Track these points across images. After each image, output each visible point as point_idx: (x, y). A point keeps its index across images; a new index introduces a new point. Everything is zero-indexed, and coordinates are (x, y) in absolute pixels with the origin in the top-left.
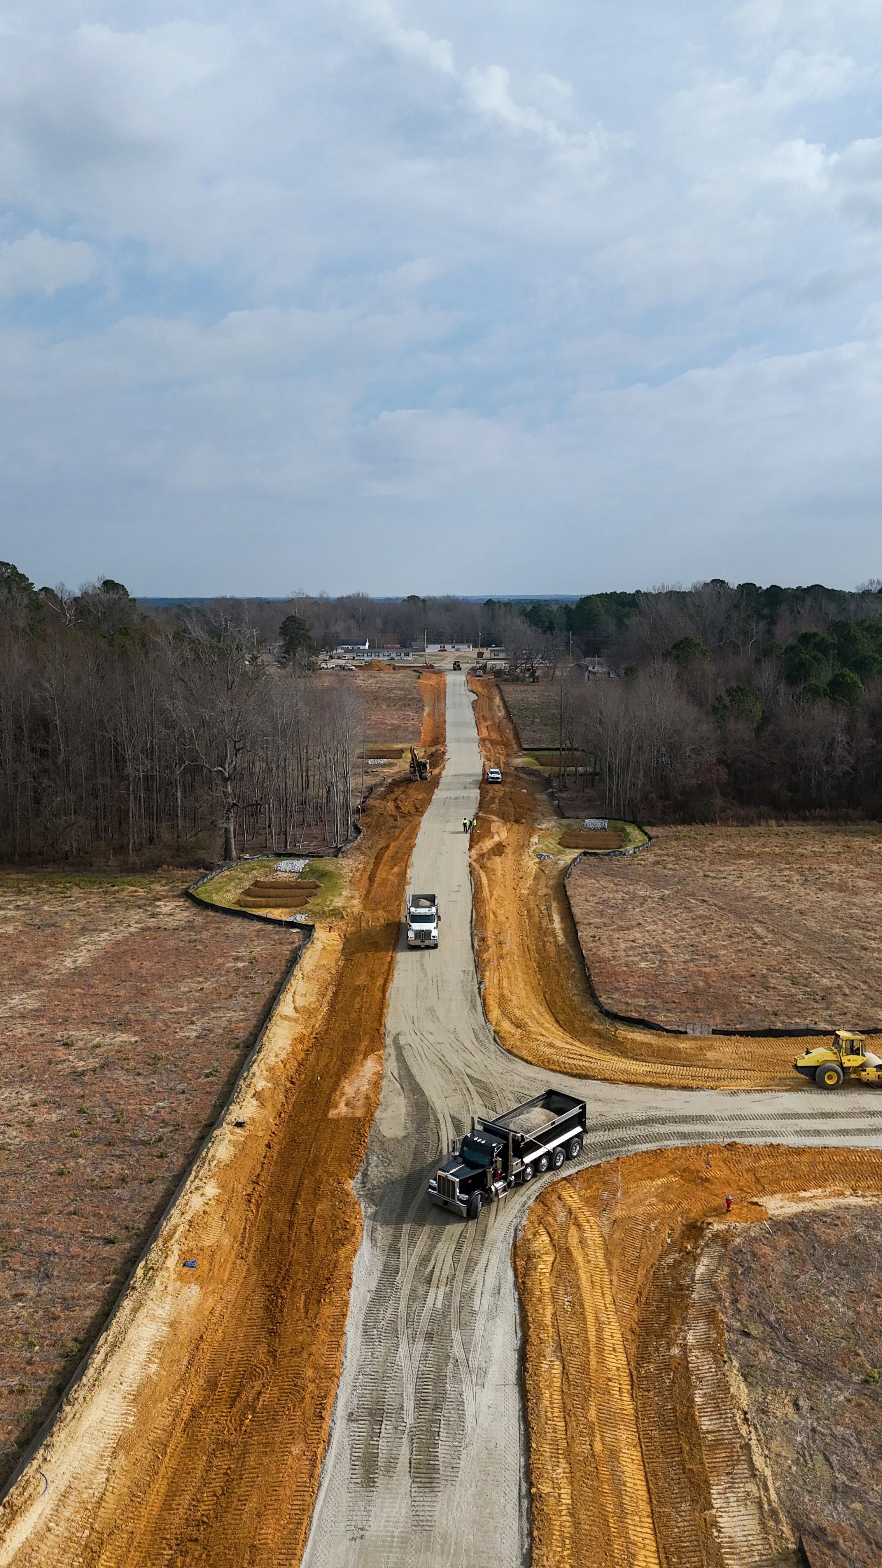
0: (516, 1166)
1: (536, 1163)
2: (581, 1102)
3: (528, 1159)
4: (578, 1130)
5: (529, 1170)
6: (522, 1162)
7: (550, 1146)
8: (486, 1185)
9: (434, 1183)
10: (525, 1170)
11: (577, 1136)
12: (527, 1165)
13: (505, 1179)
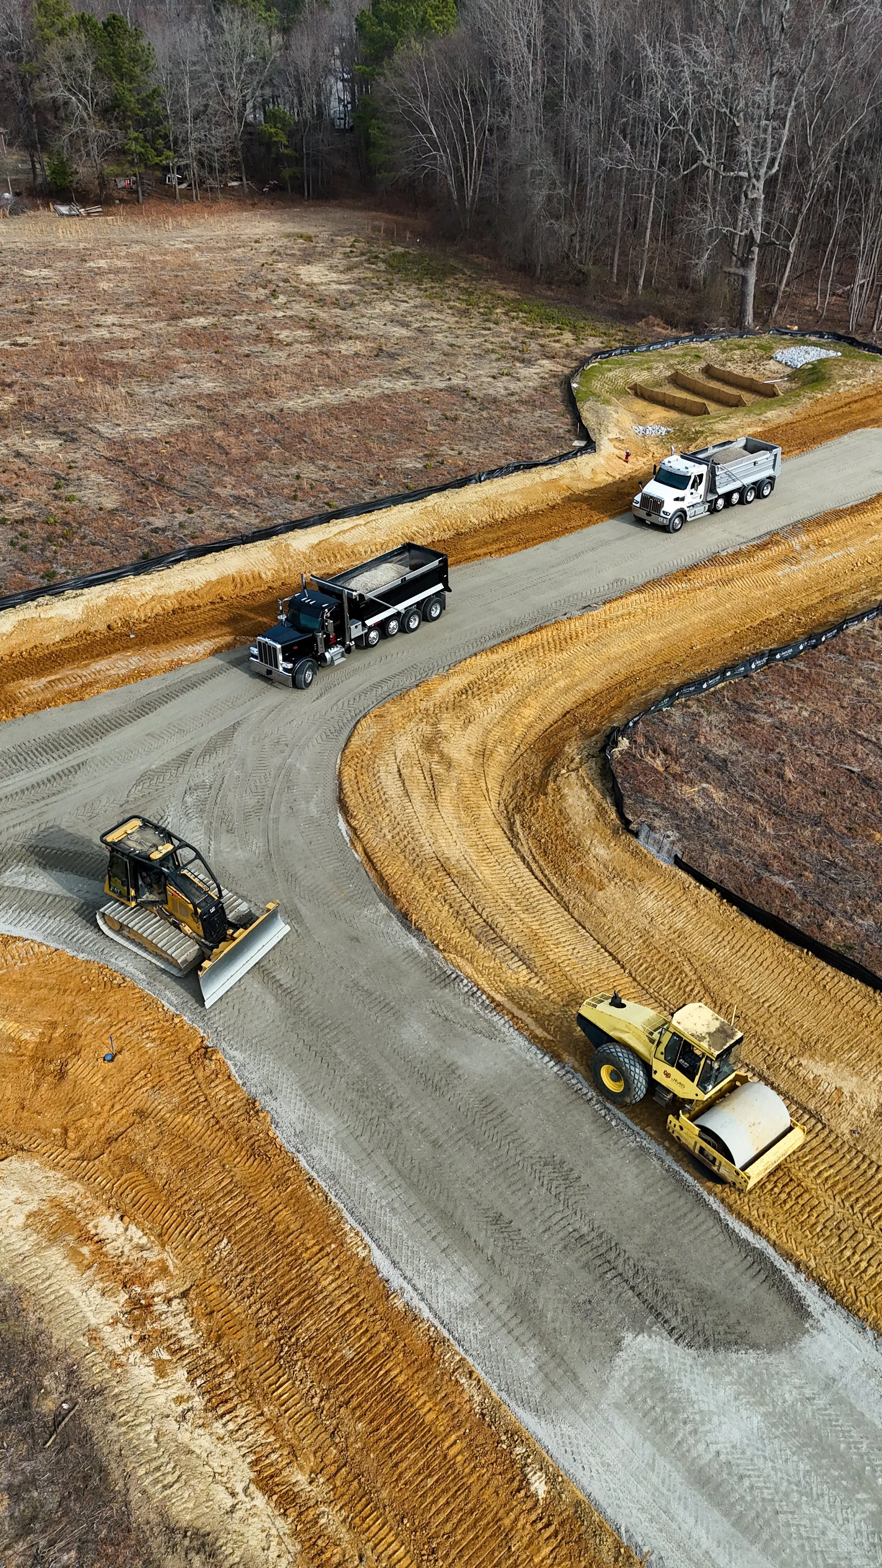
0: (356, 630)
1: (382, 627)
2: (441, 555)
3: (370, 622)
4: (440, 587)
5: (373, 634)
6: (364, 625)
7: (401, 607)
8: (317, 652)
9: (255, 651)
10: (367, 635)
11: (437, 594)
12: (371, 629)
13: (343, 643)
